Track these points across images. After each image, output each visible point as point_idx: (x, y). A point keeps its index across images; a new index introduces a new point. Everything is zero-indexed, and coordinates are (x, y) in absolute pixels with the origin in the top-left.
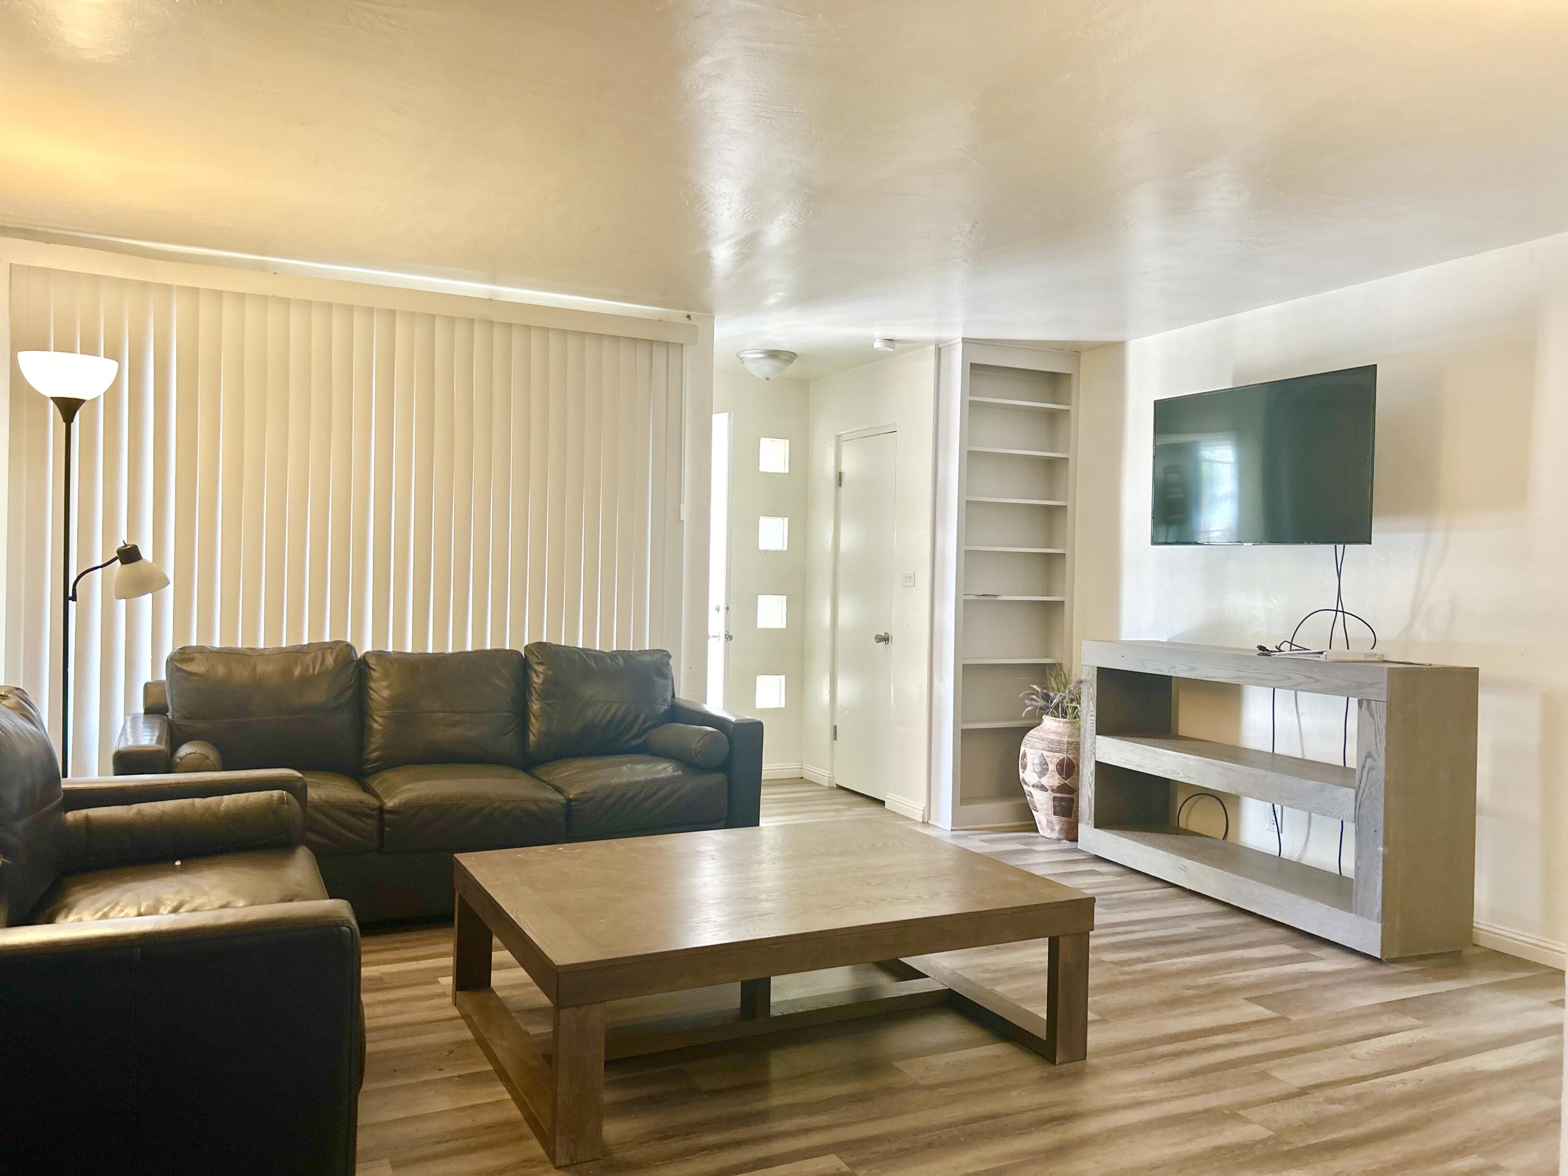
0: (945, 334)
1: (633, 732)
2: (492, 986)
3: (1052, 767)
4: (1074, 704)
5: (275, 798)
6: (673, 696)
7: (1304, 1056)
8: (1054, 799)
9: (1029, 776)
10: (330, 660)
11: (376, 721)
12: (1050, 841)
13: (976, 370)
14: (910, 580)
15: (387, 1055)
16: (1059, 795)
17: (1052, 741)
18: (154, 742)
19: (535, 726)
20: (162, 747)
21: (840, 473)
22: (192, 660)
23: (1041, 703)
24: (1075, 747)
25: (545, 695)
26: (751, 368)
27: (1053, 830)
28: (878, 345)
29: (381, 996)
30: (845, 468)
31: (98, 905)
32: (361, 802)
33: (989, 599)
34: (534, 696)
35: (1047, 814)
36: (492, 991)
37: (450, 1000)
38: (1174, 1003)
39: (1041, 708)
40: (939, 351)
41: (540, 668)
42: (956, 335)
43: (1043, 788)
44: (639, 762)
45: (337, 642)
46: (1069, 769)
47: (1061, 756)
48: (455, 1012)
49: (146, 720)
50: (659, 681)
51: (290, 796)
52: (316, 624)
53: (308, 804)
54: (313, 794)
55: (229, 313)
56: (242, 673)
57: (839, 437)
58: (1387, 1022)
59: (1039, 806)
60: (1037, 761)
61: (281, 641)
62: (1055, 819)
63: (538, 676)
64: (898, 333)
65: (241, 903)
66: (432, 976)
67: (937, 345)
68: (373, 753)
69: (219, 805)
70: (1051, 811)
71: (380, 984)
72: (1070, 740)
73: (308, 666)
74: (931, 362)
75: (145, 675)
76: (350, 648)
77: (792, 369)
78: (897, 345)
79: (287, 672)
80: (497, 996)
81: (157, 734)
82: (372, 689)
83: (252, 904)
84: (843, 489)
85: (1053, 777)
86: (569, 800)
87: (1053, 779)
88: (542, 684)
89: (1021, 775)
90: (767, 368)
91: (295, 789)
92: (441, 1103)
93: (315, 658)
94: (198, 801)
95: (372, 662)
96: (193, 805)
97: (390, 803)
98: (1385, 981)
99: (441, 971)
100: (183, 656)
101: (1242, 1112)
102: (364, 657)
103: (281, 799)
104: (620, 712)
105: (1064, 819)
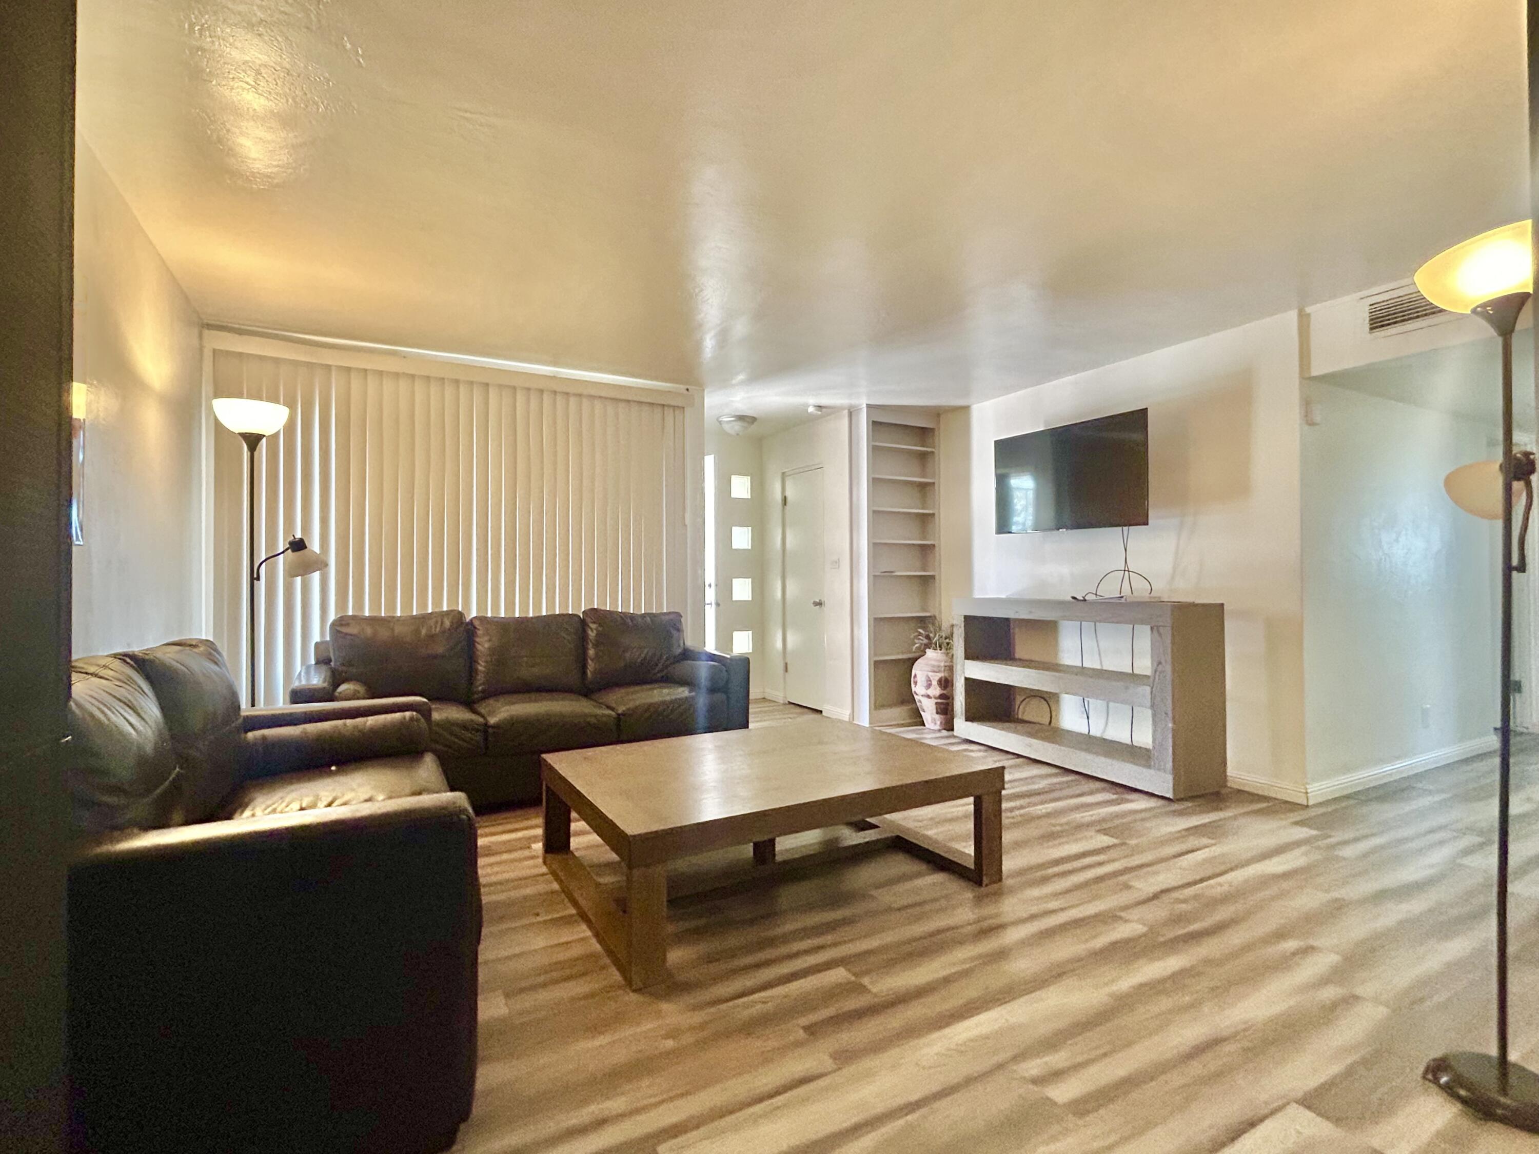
0: (854, 402)
1: (660, 666)
2: (571, 848)
3: (935, 683)
4: (947, 640)
5: (407, 718)
6: (684, 644)
7: (1149, 869)
8: (936, 703)
9: (919, 689)
10: (447, 623)
11: (481, 666)
12: (934, 731)
13: (876, 426)
14: (837, 563)
15: (497, 905)
16: (939, 701)
17: (933, 666)
18: (321, 682)
19: (591, 666)
20: (325, 685)
21: (785, 497)
22: (348, 625)
23: (926, 641)
24: (951, 669)
25: (596, 645)
26: (726, 427)
27: (935, 724)
28: (811, 409)
29: (492, 859)
30: (788, 494)
31: (269, 802)
32: (472, 721)
33: (888, 575)
34: (590, 646)
35: (932, 714)
36: (572, 853)
37: (540, 860)
38: (1050, 837)
39: (925, 645)
40: (850, 414)
41: (593, 626)
42: (863, 402)
43: (928, 697)
44: (665, 688)
45: (452, 611)
46: (946, 683)
47: (940, 675)
48: (544, 869)
49: (316, 669)
50: (674, 632)
51: (420, 716)
52: (438, 600)
53: (433, 724)
54: (436, 716)
55: (372, 383)
56: (384, 634)
57: (783, 473)
58: (1193, 842)
59: (925, 708)
60: (924, 679)
61: (412, 611)
62: (937, 717)
63: (592, 631)
64: (824, 401)
65: (381, 797)
66: (526, 844)
67: (849, 410)
68: (480, 684)
69: (365, 723)
70: (935, 711)
71: (490, 851)
72: (946, 664)
73: (431, 627)
74: (846, 421)
75: (316, 637)
76: (461, 614)
77: (754, 427)
78: (824, 410)
79: (417, 631)
80: (575, 856)
81: (323, 677)
82: (478, 644)
83: (390, 798)
84: (788, 507)
85: (936, 689)
86: (619, 715)
87: (936, 691)
88: (596, 636)
89: (914, 689)
90: (738, 426)
91: (424, 712)
92: (539, 941)
93: (437, 622)
94: (349, 722)
95: (476, 623)
96: (345, 725)
97: (492, 720)
98: (1181, 813)
99: (534, 839)
100: (342, 622)
101: (1123, 914)
102: (471, 620)
103: (412, 719)
104: (650, 654)
105: (942, 716)
